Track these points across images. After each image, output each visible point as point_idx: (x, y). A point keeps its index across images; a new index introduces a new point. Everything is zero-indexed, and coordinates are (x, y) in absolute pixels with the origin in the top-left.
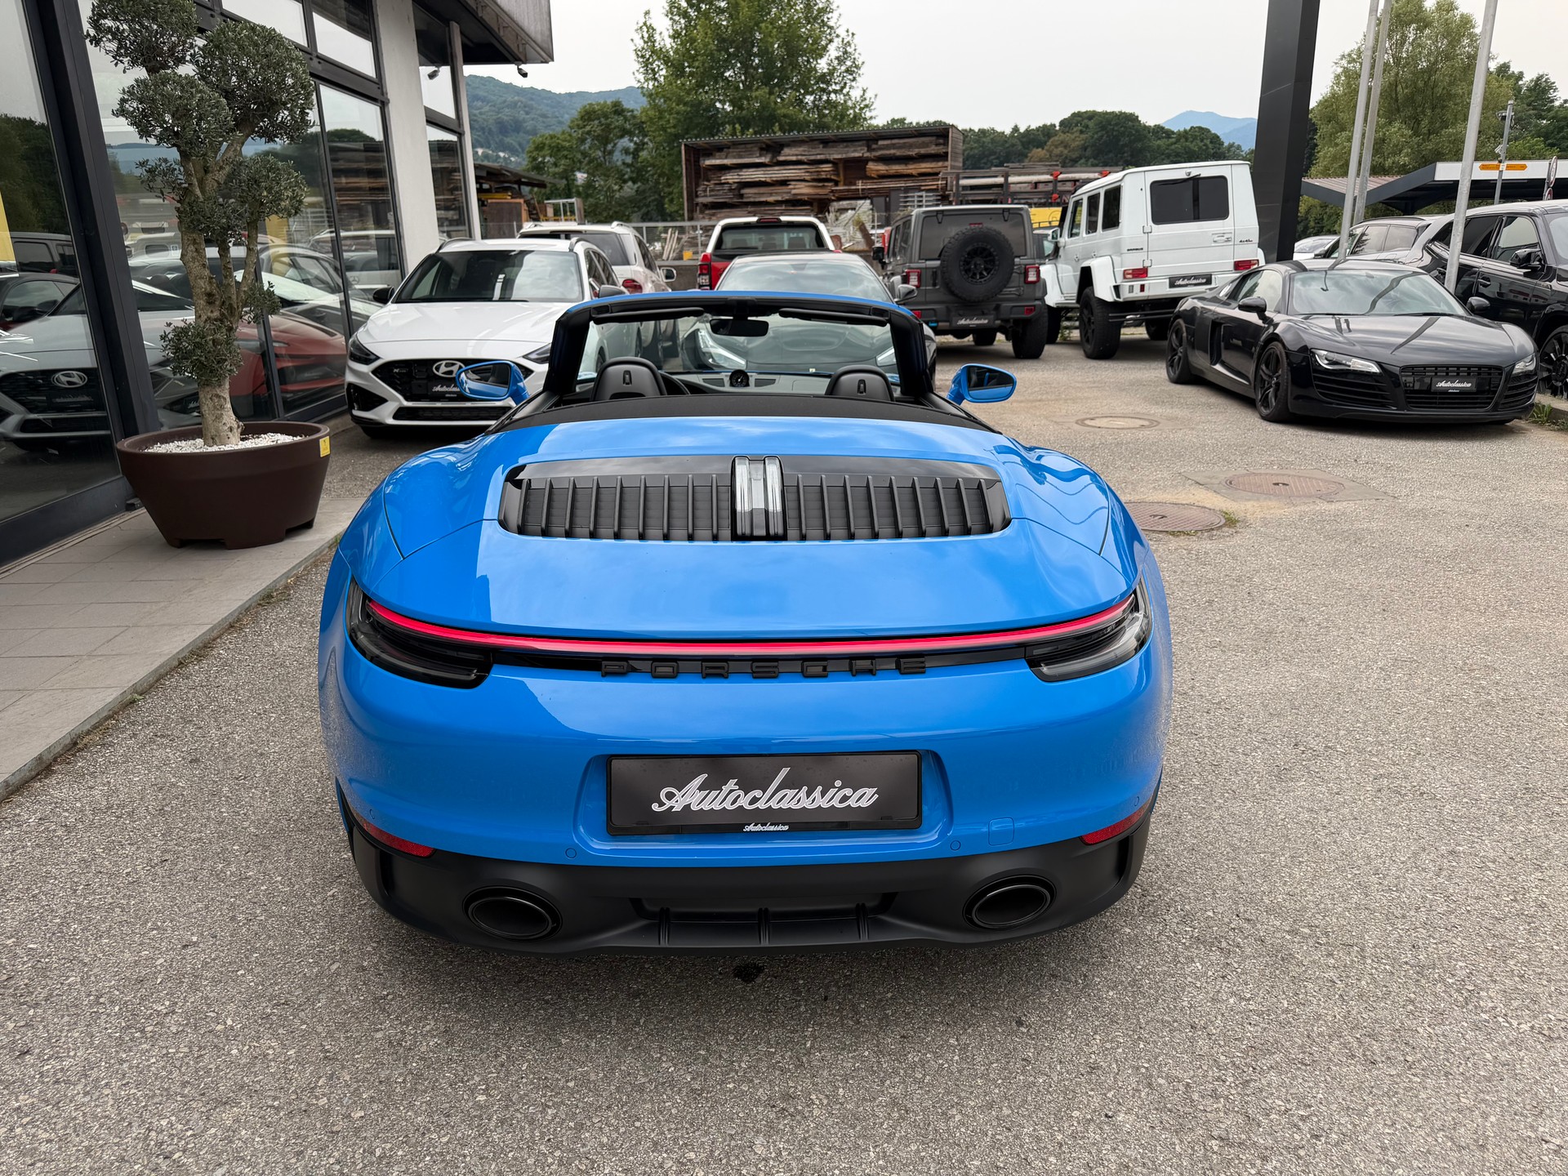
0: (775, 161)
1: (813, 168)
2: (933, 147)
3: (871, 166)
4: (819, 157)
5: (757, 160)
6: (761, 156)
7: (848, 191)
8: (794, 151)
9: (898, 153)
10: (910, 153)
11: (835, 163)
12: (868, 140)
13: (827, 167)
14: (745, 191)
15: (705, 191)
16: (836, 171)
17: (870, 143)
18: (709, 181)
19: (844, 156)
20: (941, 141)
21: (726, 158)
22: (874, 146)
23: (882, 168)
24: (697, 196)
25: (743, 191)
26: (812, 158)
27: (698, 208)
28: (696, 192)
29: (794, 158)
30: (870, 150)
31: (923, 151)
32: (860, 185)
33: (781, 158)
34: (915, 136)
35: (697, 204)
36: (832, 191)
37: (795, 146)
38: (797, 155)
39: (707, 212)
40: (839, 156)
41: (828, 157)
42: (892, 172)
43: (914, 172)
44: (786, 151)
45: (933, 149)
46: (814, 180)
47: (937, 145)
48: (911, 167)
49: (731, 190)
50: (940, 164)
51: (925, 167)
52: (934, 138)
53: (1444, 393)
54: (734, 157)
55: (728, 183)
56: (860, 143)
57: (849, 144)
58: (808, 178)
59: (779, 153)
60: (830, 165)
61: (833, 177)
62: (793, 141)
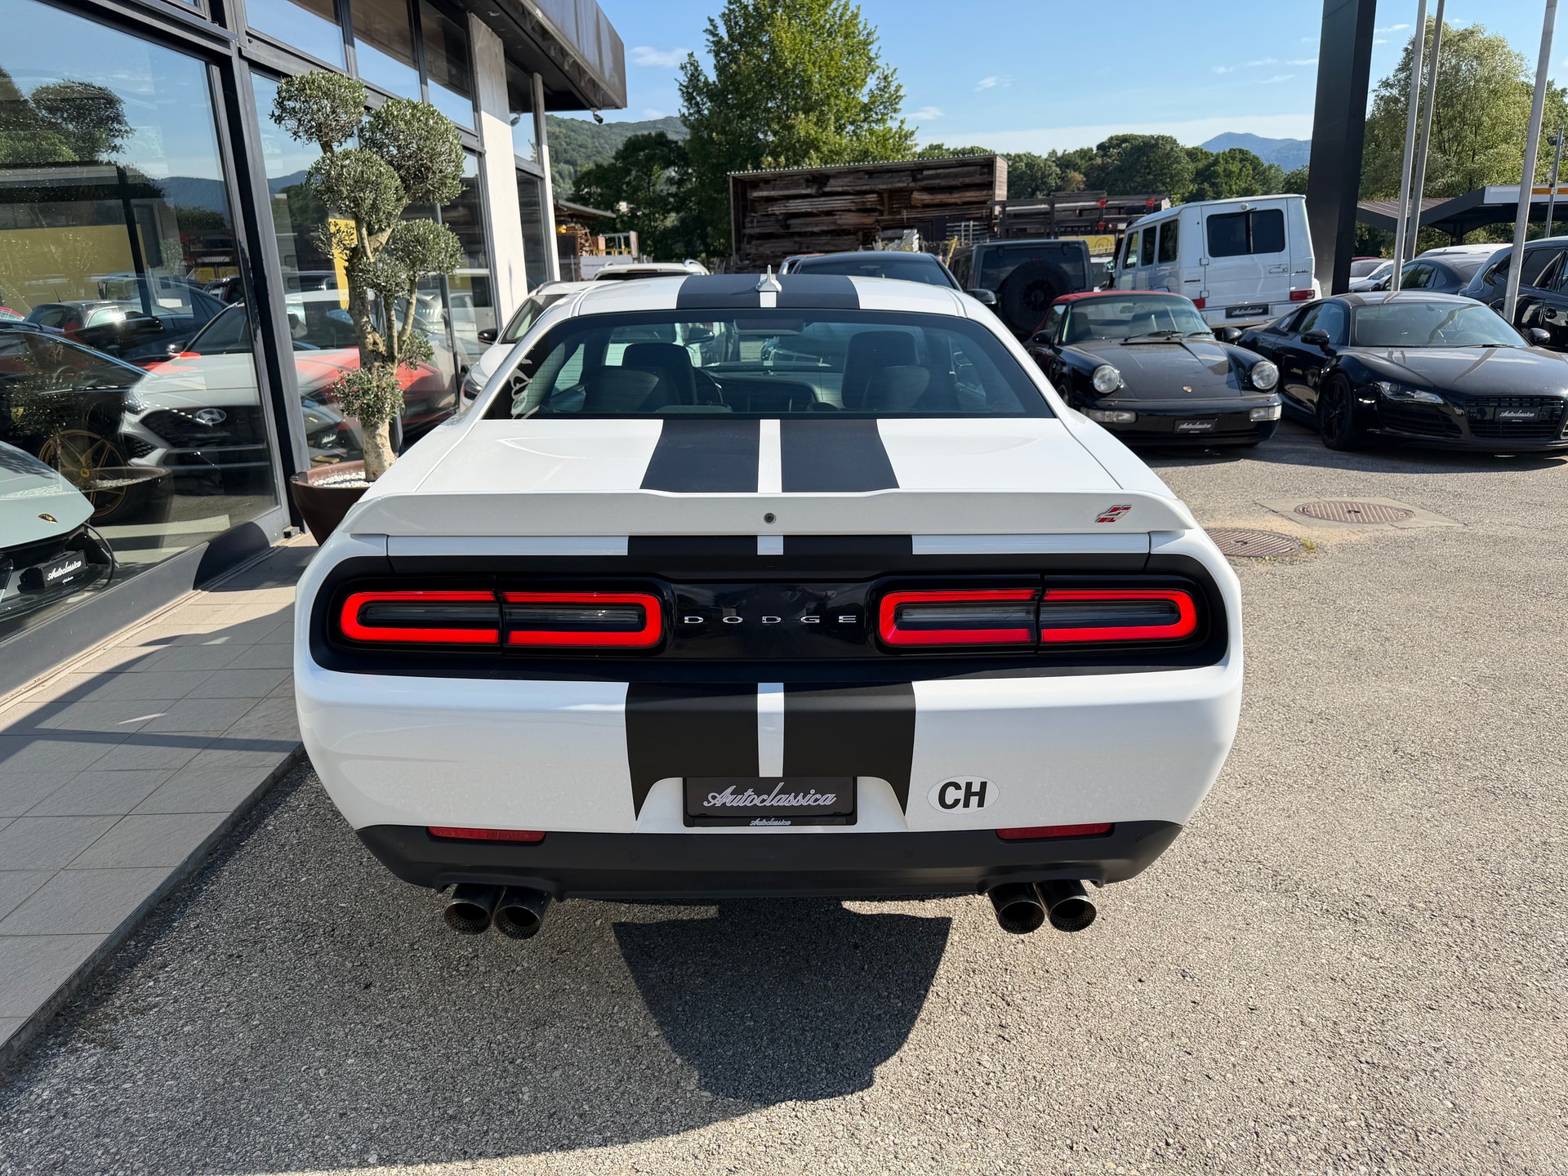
0: (821, 191)
1: (858, 199)
2: (978, 176)
3: (916, 195)
4: (864, 188)
5: (803, 192)
6: (807, 187)
7: (893, 220)
8: (840, 181)
9: (943, 183)
10: (956, 183)
11: (879, 193)
12: (912, 171)
13: (872, 197)
14: (792, 222)
15: (752, 222)
16: (881, 201)
17: (915, 173)
18: (756, 212)
19: (889, 186)
20: (986, 170)
21: (773, 189)
22: (919, 176)
23: (926, 197)
24: (744, 228)
25: (789, 222)
26: (858, 188)
27: (745, 239)
28: (744, 223)
29: (840, 189)
30: (915, 180)
31: (967, 180)
32: (905, 215)
33: (827, 189)
34: (960, 166)
35: (744, 235)
36: (877, 221)
37: (840, 178)
38: (842, 186)
39: (754, 242)
40: (884, 187)
41: (873, 187)
42: (936, 201)
43: (958, 201)
44: (832, 181)
45: (978, 179)
46: (859, 211)
47: (981, 175)
48: (955, 196)
49: (777, 221)
50: (985, 192)
51: (970, 196)
52: (979, 167)
53: (1508, 422)
54: (781, 189)
55: (774, 214)
56: (906, 173)
57: (894, 174)
58: (853, 208)
59: (825, 185)
60: (875, 195)
61: (878, 207)
62: (839, 173)
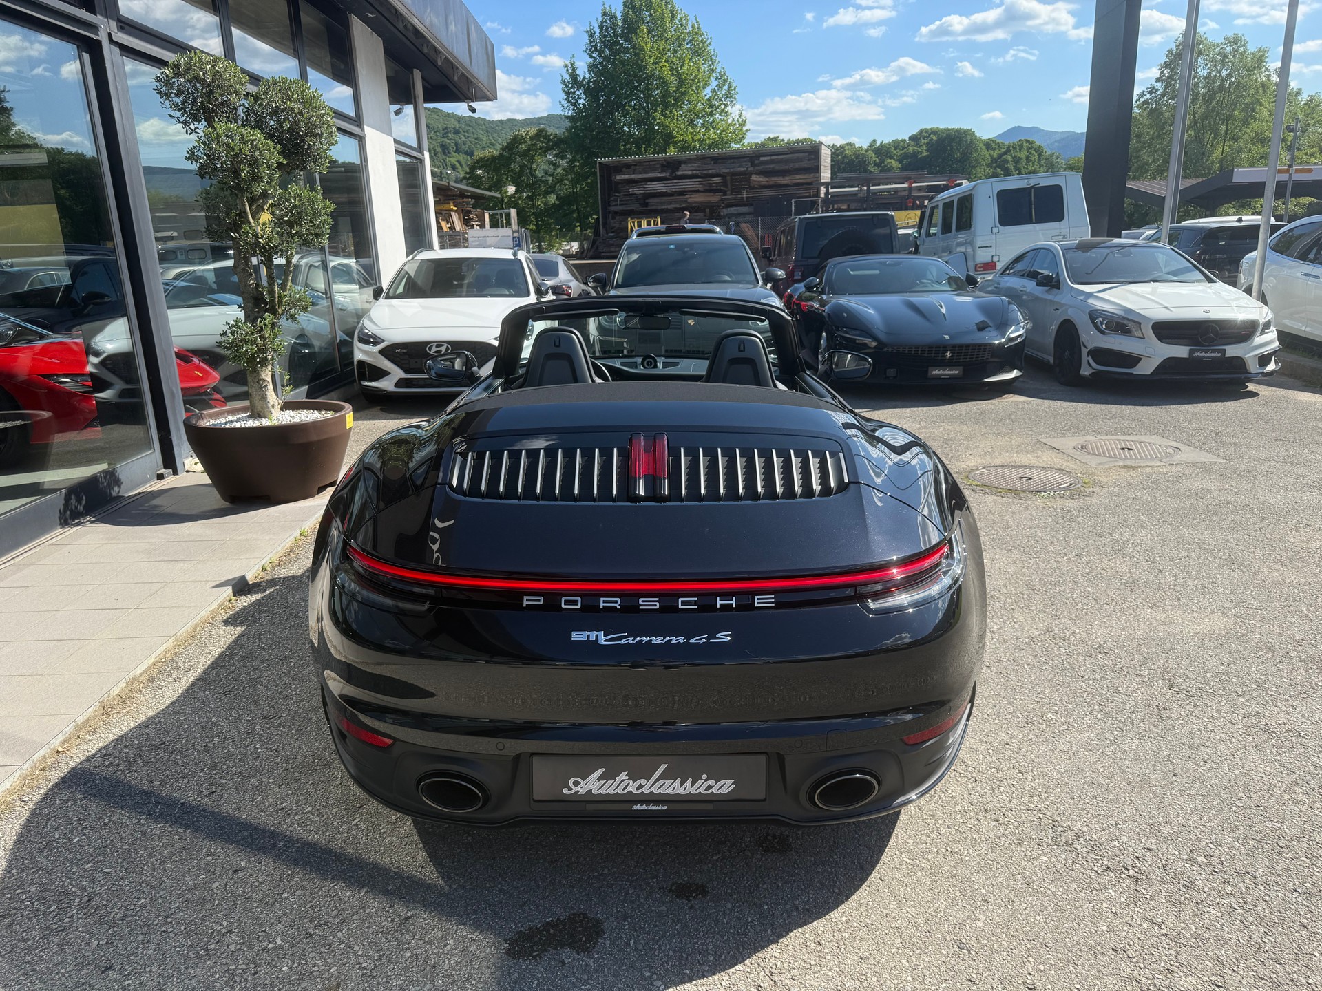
0: (674, 175)
1: (705, 181)
2: (806, 162)
3: (754, 177)
4: (710, 172)
5: (659, 175)
6: (662, 171)
7: (735, 199)
8: (689, 166)
9: (777, 167)
10: (787, 167)
11: (723, 176)
12: (750, 157)
13: (717, 180)
14: (650, 200)
15: (617, 202)
16: (724, 183)
17: (753, 159)
18: (619, 193)
19: (732, 170)
20: (813, 156)
21: (634, 173)
22: (756, 162)
23: (762, 179)
24: (610, 206)
25: (647, 201)
26: (705, 172)
27: (612, 216)
28: (609, 202)
29: (690, 173)
30: (753, 165)
31: (797, 165)
32: (745, 194)
33: (679, 173)
34: (791, 153)
35: (610, 212)
36: (722, 200)
37: (690, 163)
38: (692, 170)
39: (618, 218)
40: (727, 171)
41: (717, 172)
42: (771, 183)
43: (790, 182)
44: (684, 167)
45: (805, 164)
46: (706, 191)
47: (809, 160)
48: (787, 178)
49: (638, 200)
50: (812, 175)
51: (799, 178)
52: (807, 155)
54: (639, 174)
55: (635, 194)
56: (745, 159)
57: (735, 160)
58: (700, 189)
59: (677, 169)
60: (719, 178)
61: (722, 188)
62: (689, 159)
